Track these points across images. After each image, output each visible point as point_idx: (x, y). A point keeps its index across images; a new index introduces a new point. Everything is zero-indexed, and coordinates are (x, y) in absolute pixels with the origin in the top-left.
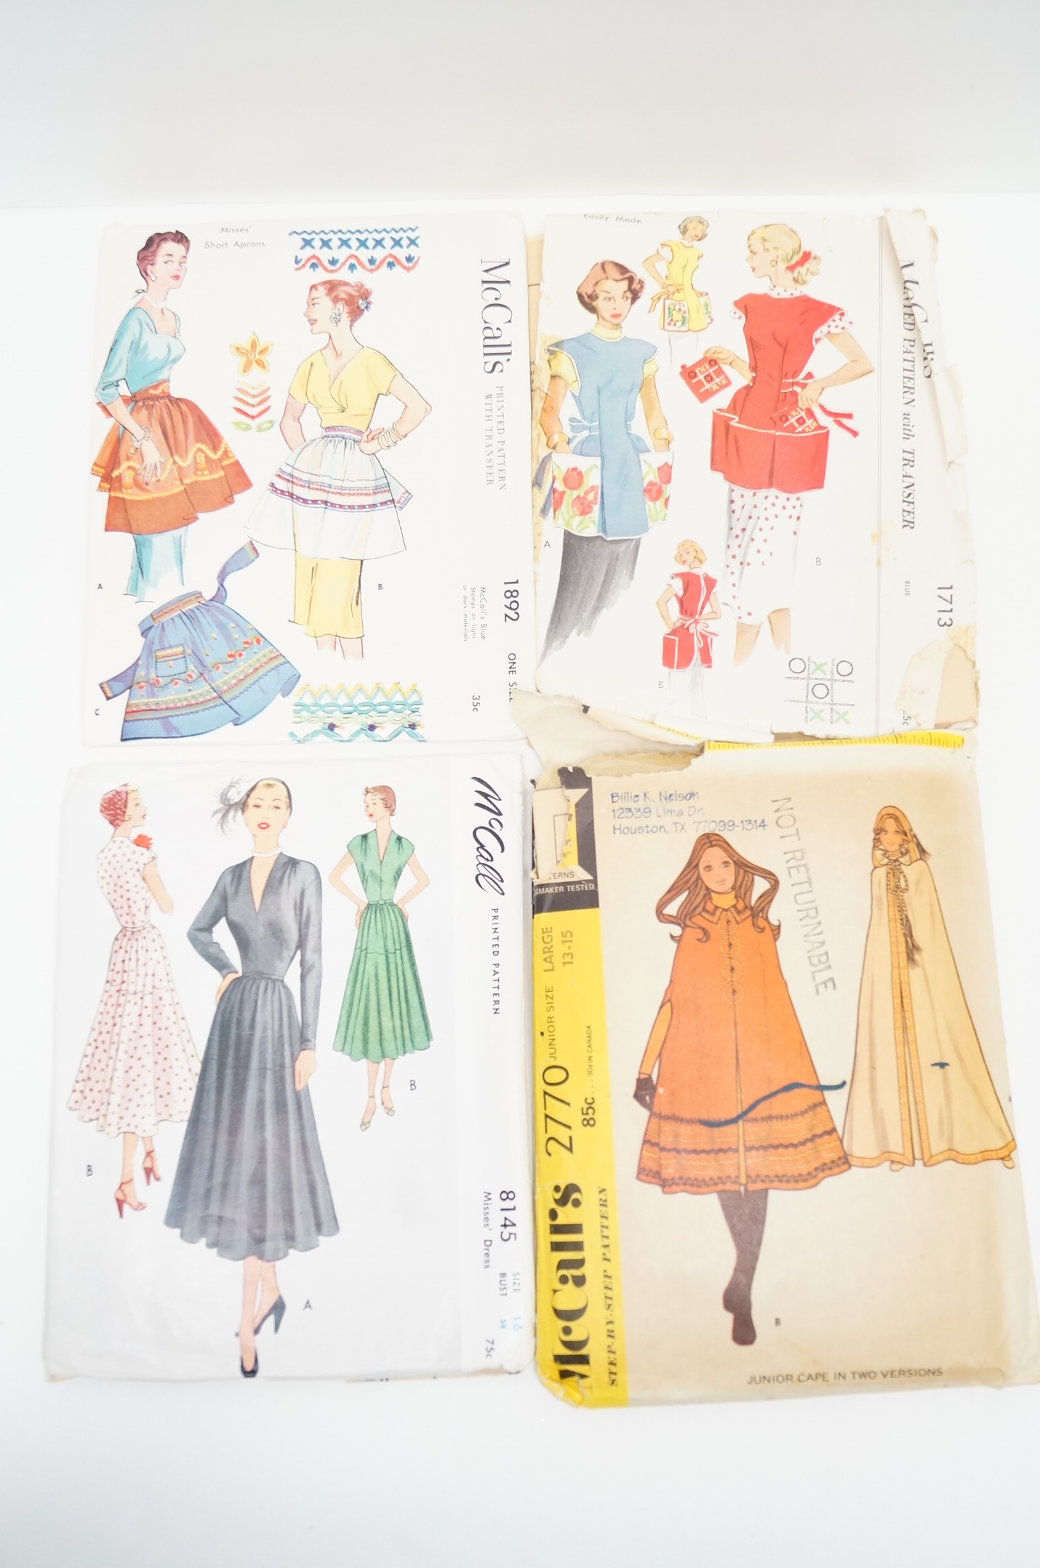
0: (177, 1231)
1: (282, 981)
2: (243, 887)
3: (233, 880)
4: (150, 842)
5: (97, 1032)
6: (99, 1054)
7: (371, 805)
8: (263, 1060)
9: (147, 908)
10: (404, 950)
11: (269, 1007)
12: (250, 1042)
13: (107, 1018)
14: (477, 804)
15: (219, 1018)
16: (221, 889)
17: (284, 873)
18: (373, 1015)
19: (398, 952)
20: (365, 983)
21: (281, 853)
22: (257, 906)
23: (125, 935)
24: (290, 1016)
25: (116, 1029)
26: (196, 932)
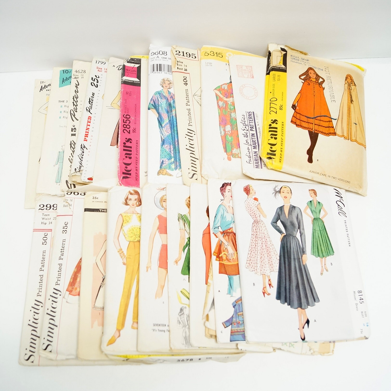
0: (279, 301)
1: (296, 237)
2: (283, 212)
3: (280, 210)
4: (258, 199)
5: (251, 247)
6: (252, 253)
7: (311, 194)
8: (294, 257)
9: (260, 216)
10: (324, 230)
11: (294, 243)
12: (290, 252)
13: (254, 244)
14: (336, 195)
15: (282, 245)
16: (277, 212)
17: (292, 209)
18: (319, 246)
19: (323, 230)
20: (316, 238)
21: (291, 205)
22: (287, 217)
23: (255, 223)
24: (299, 246)
25: (256, 247)
26: (273, 223)
